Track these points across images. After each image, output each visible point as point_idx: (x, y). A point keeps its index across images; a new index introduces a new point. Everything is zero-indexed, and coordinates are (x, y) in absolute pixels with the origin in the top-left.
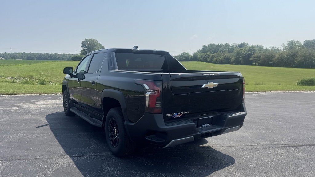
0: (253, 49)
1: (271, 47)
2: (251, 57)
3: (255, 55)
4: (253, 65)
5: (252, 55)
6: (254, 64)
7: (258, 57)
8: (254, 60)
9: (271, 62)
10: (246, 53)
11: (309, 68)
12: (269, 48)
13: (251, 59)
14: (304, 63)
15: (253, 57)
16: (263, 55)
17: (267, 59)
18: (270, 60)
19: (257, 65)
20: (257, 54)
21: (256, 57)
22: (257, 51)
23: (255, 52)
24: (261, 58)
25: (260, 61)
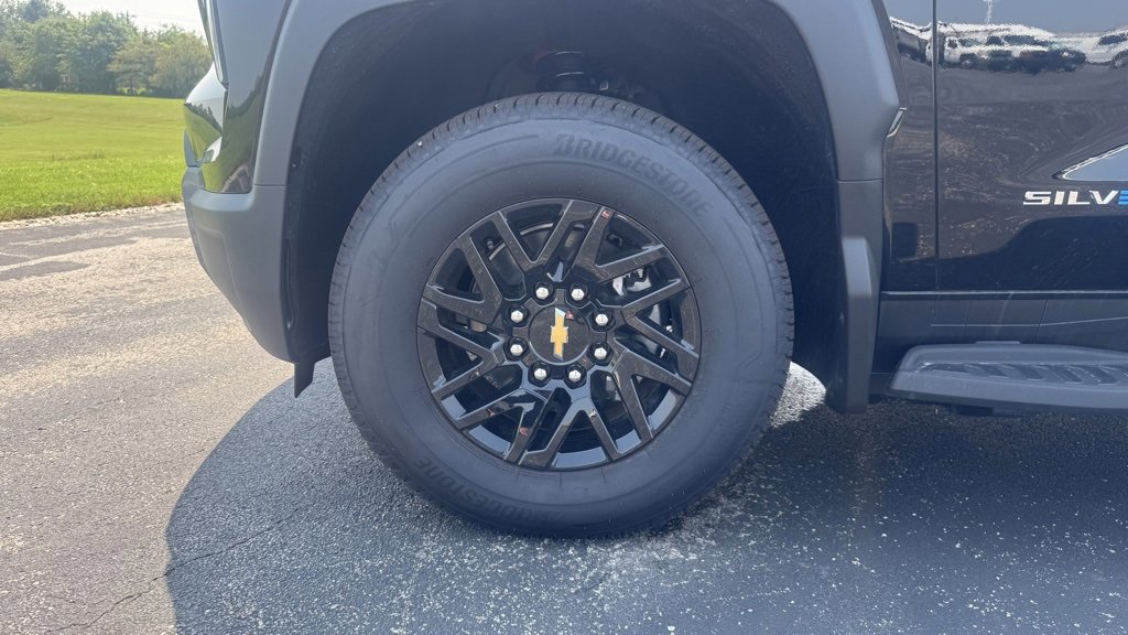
0: (112, 27)
1: (165, 26)
2: (110, 61)
3: (130, 52)
4: (122, 94)
5: (114, 50)
6: (126, 90)
7: (141, 62)
8: (128, 71)
10: (85, 43)
13: (113, 67)
15: (120, 61)
16: (166, 53)
17: (183, 68)
18: (193, 72)
19: (139, 92)
20: (133, 46)
21: (131, 62)
22: (129, 37)
23: (125, 40)
24: (157, 64)
25: (154, 79)
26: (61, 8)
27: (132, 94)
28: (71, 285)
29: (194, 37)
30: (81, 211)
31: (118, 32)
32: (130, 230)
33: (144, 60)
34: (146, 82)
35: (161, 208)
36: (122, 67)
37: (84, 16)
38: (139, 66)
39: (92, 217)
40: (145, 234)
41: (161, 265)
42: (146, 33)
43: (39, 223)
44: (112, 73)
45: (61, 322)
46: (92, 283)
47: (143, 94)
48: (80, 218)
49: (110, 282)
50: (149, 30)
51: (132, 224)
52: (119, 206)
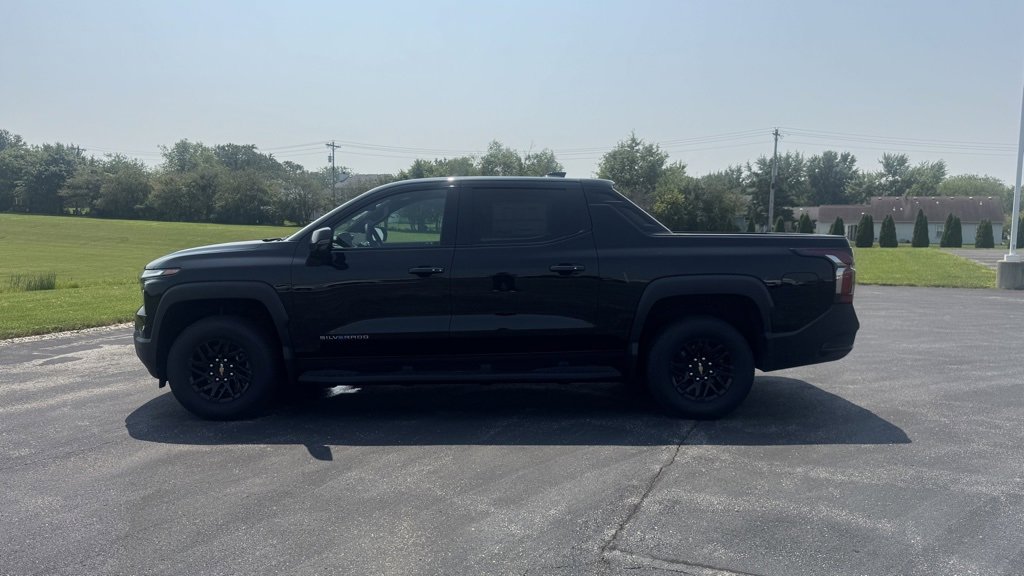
0: (63, 159)
1: (110, 155)
2: (60, 187)
3: (78, 180)
4: (68, 214)
5: (63, 178)
6: (71, 210)
7: (88, 188)
8: (75, 195)
9: (138, 206)
10: (40, 173)
11: (254, 224)
12: (106, 159)
13: (63, 192)
14: (242, 210)
15: (69, 187)
16: (110, 181)
17: (124, 194)
18: (133, 197)
19: (84, 213)
20: (81, 175)
21: (80, 188)
22: (79, 167)
23: (75, 170)
24: (102, 190)
25: (98, 202)
26: (18, 138)
27: (77, 214)
28: (78, 367)
29: (135, 164)
30: (68, 330)
31: (69, 163)
32: (98, 341)
33: (90, 186)
34: (90, 205)
35: (113, 327)
36: (70, 192)
37: (37, 147)
38: (86, 191)
39: (75, 333)
40: (106, 343)
41: (116, 358)
42: (92, 161)
43: (47, 337)
44: (61, 197)
45: (79, 380)
46: (86, 366)
47: (88, 215)
48: (68, 334)
49: (95, 365)
50: (96, 158)
51: (98, 337)
52: (88, 327)
